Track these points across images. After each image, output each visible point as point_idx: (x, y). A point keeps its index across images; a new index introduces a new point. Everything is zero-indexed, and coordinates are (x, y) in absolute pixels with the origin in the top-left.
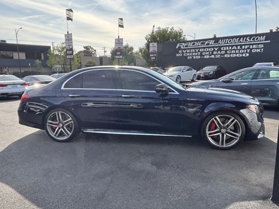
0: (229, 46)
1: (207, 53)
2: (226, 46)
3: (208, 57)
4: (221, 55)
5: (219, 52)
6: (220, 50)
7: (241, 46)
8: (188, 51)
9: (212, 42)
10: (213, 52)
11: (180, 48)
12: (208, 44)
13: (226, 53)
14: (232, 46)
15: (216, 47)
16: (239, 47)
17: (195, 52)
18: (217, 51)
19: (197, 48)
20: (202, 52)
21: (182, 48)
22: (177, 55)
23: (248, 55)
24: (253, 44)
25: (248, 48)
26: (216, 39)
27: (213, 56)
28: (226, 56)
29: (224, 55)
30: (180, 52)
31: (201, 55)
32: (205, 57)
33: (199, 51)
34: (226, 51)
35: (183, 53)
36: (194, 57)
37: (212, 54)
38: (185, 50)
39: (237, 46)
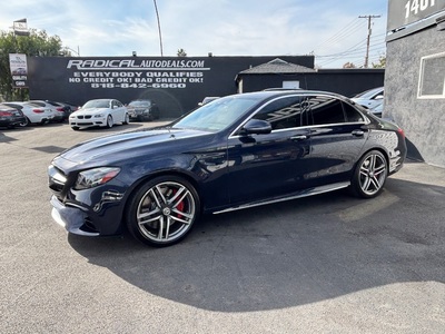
0: (157, 71)
1: (125, 80)
2: (153, 71)
3: (127, 86)
4: (148, 84)
5: (144, 80)
6: (144, 76)
7: (174, 72)
8: (91, 74)
9: (130, 63)
10: (133, 78)
11: (74, 69)
12: (126, 66)
13: (154, 82)
14: (162, 72)
15: (139, 71)
16: (171, 74)
17: (105, 76)
18: (141, 78)
19: (107, 71)
20: (116, 78)
21: (79, 68)
22: (71, 80)
23: (184, 86)
24: (190, 71)
25: (185, 76)
26: (137, 60)
27: (135, 86)
28: (154, 85)
29: (151, 84)
30: (76, 74)
31: (115, 82)
32: (123, 86)
33: (110, 76)
34: (154, 78)
35: (82, 78)
36: (104, 86)
37: (134, 82)
38: (85, 72)
39: (169, 72)
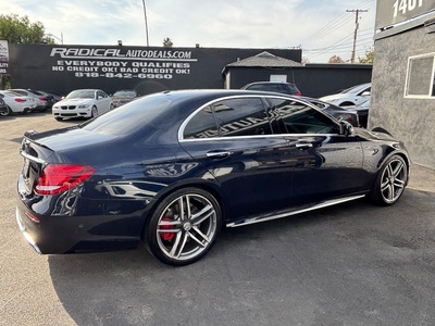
0: (143, 61)
1: (110, 70)
2: (139, 61)
3: (112, 75)
4: (133, 74)
5: (129, 70)
6: (129, 65)
7: (161, 63)
8: (75, 63)
9: (116, 52)
10: (119, 68)
11: (58, 57)
12: (111, 55)
13: (140, 72)
14: (148, 62)
15: (124, 61)
16: (158, 65)
18: (126, 68)
19: (92, 60)
20: (100, 67)
21: (63, 56)
22: (54, 68)
23: (171, 77)
24: (177, 62)
25: (171, 67)
26: (123, 49)
27: (120, 76)
28: (140, 76)
29: (137, 74)
30: (59, 63)
31: (100, 71)
32: (107, 75)
33: (95, 65)
34: (140, 68)
35: (65, 66)
36: (88, 75)
37: (119, 71)
38: (69, 60)
39: (155, 62)
